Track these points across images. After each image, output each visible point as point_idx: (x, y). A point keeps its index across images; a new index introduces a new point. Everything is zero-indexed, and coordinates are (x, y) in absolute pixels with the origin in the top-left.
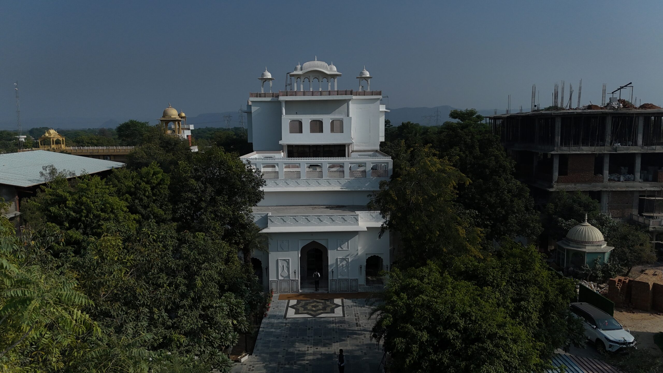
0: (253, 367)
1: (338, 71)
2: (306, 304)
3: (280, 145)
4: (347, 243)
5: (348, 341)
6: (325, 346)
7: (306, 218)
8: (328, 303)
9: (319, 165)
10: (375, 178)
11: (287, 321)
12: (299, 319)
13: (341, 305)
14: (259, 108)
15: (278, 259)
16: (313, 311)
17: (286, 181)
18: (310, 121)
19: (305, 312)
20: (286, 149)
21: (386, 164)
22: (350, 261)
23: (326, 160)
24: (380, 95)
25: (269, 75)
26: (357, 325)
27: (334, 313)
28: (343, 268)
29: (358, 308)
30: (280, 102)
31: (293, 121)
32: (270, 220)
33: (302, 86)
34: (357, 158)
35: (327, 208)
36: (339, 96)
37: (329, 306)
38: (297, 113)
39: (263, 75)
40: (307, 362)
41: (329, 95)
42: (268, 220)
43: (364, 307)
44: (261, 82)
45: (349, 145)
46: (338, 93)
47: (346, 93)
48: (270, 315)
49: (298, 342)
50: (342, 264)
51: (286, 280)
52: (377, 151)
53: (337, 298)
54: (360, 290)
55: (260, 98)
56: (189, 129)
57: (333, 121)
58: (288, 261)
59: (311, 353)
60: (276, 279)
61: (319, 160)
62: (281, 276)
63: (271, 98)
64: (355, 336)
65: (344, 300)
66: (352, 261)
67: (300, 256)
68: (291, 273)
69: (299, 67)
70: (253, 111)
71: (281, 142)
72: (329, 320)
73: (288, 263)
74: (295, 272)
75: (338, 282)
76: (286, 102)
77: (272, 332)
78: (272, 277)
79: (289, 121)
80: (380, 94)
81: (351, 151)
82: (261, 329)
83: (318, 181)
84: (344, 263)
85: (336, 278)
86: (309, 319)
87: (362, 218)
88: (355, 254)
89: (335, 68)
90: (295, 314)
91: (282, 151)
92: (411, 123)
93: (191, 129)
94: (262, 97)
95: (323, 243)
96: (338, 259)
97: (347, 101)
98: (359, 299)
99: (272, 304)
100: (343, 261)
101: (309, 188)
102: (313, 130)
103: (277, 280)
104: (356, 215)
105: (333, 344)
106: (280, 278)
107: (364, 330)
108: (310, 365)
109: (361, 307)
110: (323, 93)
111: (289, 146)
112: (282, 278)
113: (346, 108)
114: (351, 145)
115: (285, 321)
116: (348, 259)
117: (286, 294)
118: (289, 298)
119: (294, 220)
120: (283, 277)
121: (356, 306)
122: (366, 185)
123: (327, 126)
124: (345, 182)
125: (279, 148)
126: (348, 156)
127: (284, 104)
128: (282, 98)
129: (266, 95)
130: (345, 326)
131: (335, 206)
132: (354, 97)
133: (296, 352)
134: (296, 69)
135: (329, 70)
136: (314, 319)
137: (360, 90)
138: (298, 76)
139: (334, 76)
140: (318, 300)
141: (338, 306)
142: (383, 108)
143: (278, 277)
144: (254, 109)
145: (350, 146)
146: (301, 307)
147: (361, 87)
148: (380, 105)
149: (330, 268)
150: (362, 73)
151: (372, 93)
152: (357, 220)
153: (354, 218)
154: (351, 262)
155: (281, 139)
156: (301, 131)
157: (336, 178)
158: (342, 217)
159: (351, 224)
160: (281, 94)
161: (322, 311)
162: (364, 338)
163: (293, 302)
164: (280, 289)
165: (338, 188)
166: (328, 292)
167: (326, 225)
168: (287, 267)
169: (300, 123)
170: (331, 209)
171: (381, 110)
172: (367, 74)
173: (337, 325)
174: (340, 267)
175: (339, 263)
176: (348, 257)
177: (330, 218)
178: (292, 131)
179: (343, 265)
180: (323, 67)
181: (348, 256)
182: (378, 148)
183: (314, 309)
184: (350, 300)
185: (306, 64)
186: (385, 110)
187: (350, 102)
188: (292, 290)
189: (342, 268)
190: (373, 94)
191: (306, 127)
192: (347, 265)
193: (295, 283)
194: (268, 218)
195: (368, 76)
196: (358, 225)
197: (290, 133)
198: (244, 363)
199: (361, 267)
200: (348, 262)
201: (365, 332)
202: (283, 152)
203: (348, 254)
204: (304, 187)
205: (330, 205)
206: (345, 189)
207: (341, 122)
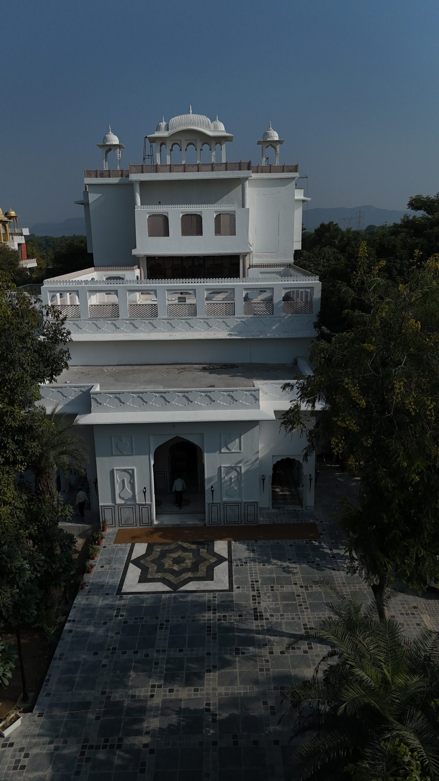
0: (26, 756)
1: (227, 130)
2: (163, 554)
3: (135, 256)
4: (237, 440)
5: (237, 664)
6: (188, 682)
7: (161, 396)
8: (203, 551)
9: (190, 292)
10: (290, 315)
11: (122, 602)
12: (146, 596)
13: (226, 556)
14: (100, 195)
15: (113, 469)
16: (173, 572)
17: (133, 322)
18: (181, 215)
19: (159, 575)
20: (144, 263)
21: (309, 290)
22: (243, 471)
23: (202, 284)
24: (296, 172)
25: (114, 140)
26: (257, 615)
27: (213, 580)
28: (231, 483)
29: (258, 567)
30: (131, 184)
31: (153, 216)
32: (95, 399)
33: (168, 157)
34: (258, 280)
35: (204, 369)
36: (228, 172)
37: (205, 560)
38: (160, 202)
39: (105, 139)
40: (146, 740)
41: (212, 171)
42: (92, 400)
43: (269, 563)
44: (102, 152)
45: (245, 255)
46: (227, 167)
47: (240, 166)
48: (92, 584)
49: (136, 669)
50: (229, 476)
51: (130, 505)
52: (290, 265)
53: (221, 538)
54: (262, 520)
55: (102, 179)
56: (21, 234)
57: (220, 214)
58: (131, 472)
59: (157, 709)
60: (111, 504)
61: (190, 284)
62: (120, 497)
63: (118, 179)
64: (251, 649)
65: (233, 542)
66: (247, 472)
67: (152, 463)
68: (138, 493)
69: (163, 124)
70: (91, 201)
71: (134, 252)
72: (202, 599)
73: (132, 476)
74: (145, 493)
75: (222, 508)
76: (143, 184)
77: (88, 634)
78: (104, 500)
79: (147, 216)
80: (295, 169)
81: (248, 266)
82: (67, 626)
83: (188, 321)
84: (233, 475)
85: (219, 501)
86: (164, 596)
87: (266, 394)
88: (254, 459)
89: (222, 127)
90: (140, 581)
91: (137, 266)
92: (334, 224)
93: (24, 234)
94: (105, 177)
95: (194, 440)
96: (223, 469)
97: (240, 181)
98: (260, 543)
99: (101, 555)
100: (230, 472)
101: (174, 334)
102: (186, 232)
103: (113, 504)
104: (255, 391)
105: (206, 675)
106: (119, 501)
107: (271, 631)
108: (152, 752)
109: (264, 562)
110: (202, 168)
111: (150, 259)
112: (123, 502)
113: (241, 193)
114: (248, 256)
115: (117, 602)
116: (240, 467)
117: (131, 528)
118: (134, 539)
119: (139, 399)
120: (123, 499)
121: (254, 560)
122: (274, 328)
123: (208, 225)
124: (235, 324)
125: (133, 262)
126: (244, 276)
127: (137, 188)
128: (134, 177)
129: (111, 172)
130: (232, 618)
131: (218, 364)
132: (254, 176)
133: (127, 702)
134: (158, 128)
135: (212, 129)
136: (175, 598)
137: (264, 164)
138: (162, 141)
139: (219, 140)
140: (185, 545)
141: (221, 559)
142: (299, 195)
143: (114, 500)
144: (93, 197)
145: (247, 258)
146: (153, 561)
147: (264, 159)
148: (296, 190)
149: (208, 484)
150: (266, 134)
151: (283, 169)
152: (257, 399)
153: (251, 395)
154: (245, 473)
155: (135, 247)
156: (166, 233)
157: (219, 317)
158: (228, 393)
159: (245, 407)
160: (134, 169)
161: (190, 575)
162: (268, 657)
163: (140, 549)
164: (120, 520)
165: (223, 335)
166: (205, 524)
167: (199, 408)
168: (130, 482)
169: (166, 219)
170: (211, 373)
171: (297, 197)
172: (275, 136)
173: (217, 614)
174: (226, 482)
175: (223, 476)
176: (240, 465)
177: (206, 395)
178: (153, 233)
179: (231, 478)
180: (202, 124)
181: (240, 462)
182: (291, 260)
183: (176, 568)
184: (244, 544)
185: (175, 120)
186: (302, 197)
187: (247, 183)
188: (141, 521)
189: (229, 483)
190: (285, 170)
191: (175, 225)
192: (237, 479)
193: (145, 510)
194: (92, 396)
195: (277, 139)
196: (259, 407)
197: (149, 236)
198: (11, 741)
199: (263, 480)
200: (239, 473)
201: (272, 638)
202: (139, 268)
203: (240, 459)
204: (165, 332)
205: (209, 364)
206: (236, 335)
207: (232, 216)
